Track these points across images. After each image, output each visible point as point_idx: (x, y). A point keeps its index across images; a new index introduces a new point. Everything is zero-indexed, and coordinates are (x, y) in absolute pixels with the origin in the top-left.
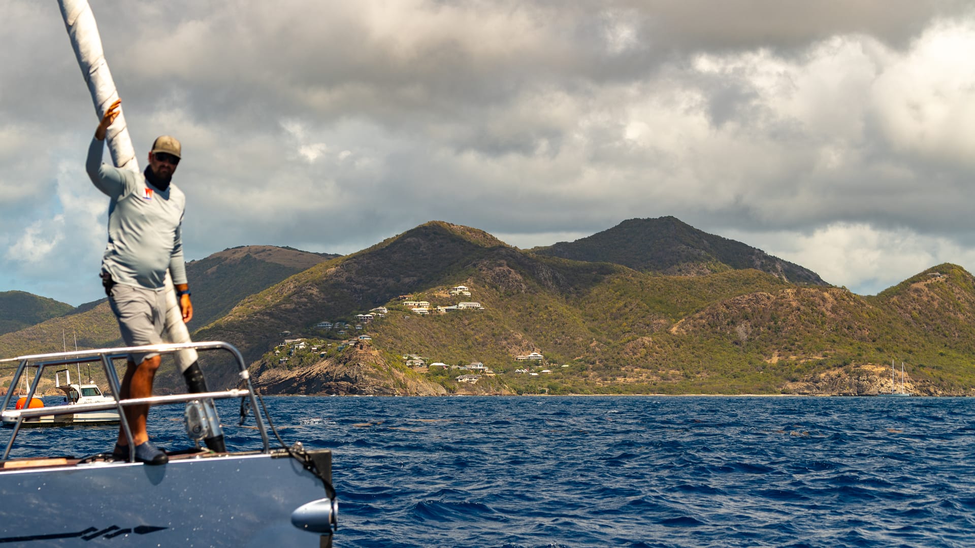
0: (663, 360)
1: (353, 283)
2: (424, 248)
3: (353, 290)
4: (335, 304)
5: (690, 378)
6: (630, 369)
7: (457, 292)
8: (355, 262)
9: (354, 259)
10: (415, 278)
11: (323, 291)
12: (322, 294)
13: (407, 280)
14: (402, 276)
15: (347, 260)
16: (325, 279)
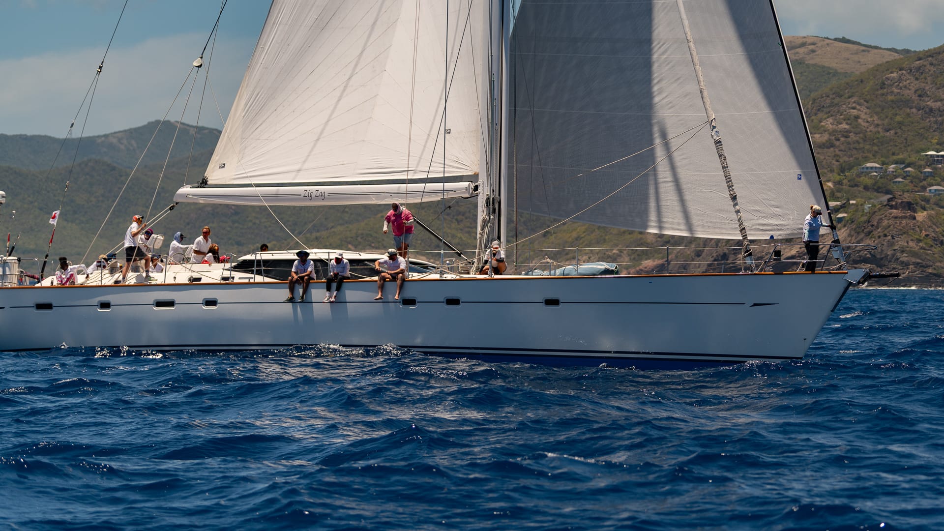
1: (927, 99)
3: (927, 110)
4: (896, 133)
8: (931, 64)
9: (930, 59)
11: (877, 113)
12: (876, 118)
15: (920, 59)
16: (880, 92)
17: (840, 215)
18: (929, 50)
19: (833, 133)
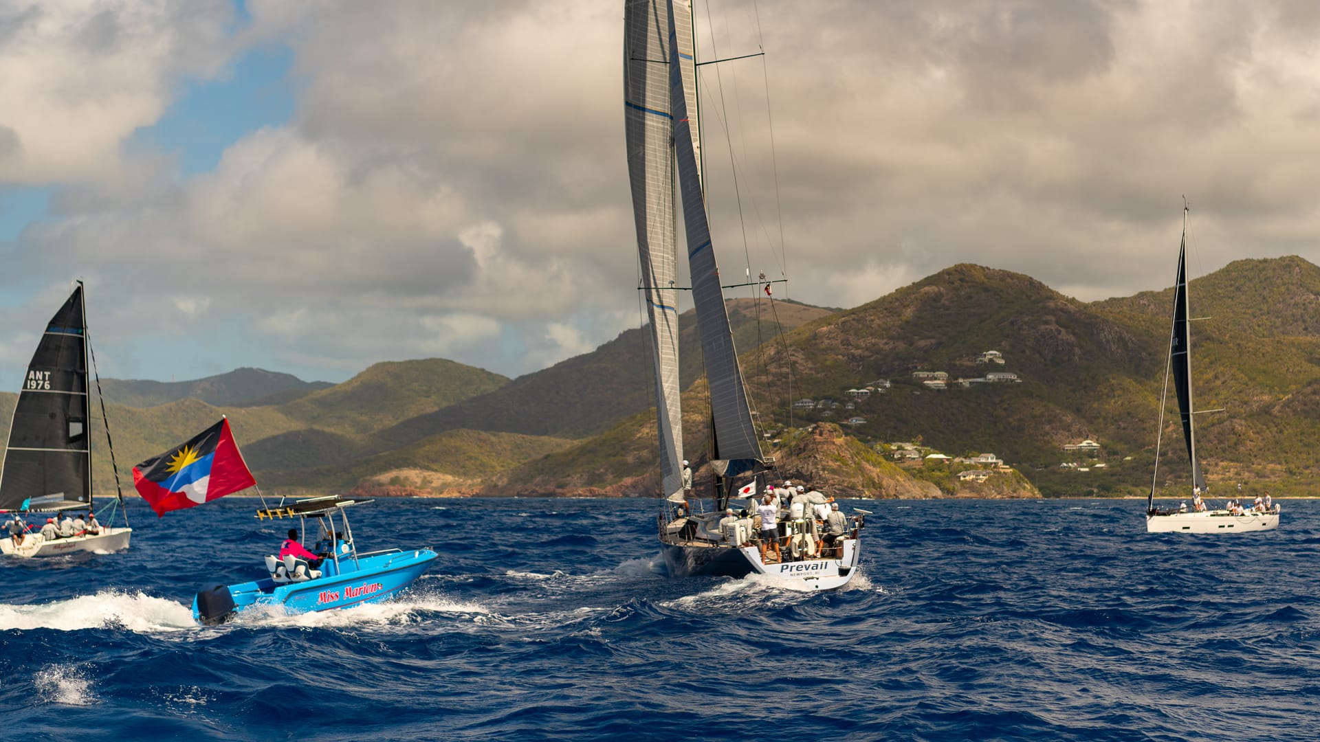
0: (1260, 450)
1: (850, 347)
2: (947, 300)
3: (851, 357)
4: (826, 375)
5: (1294, 474)
6: (1213, 463)
7: (986, 359)
8: (854, 320)
9: (853, 316)
10: (933, 341)
11: (811, 359)
12: (810, 362)
13: (922, 343)
14: (916, 337)
15: (844, 316)
16: (813, 342)
17: (776, 441)
18: (853, 309)
19: (774, 375)
